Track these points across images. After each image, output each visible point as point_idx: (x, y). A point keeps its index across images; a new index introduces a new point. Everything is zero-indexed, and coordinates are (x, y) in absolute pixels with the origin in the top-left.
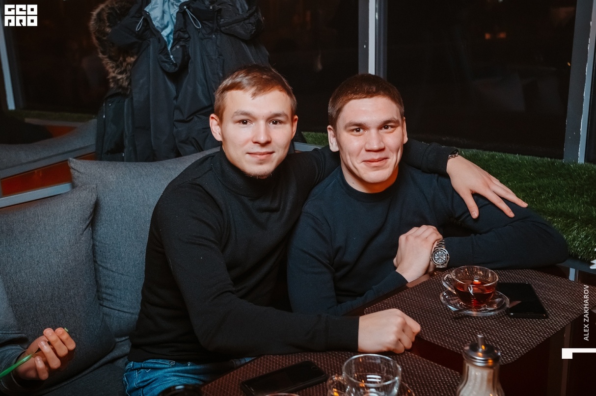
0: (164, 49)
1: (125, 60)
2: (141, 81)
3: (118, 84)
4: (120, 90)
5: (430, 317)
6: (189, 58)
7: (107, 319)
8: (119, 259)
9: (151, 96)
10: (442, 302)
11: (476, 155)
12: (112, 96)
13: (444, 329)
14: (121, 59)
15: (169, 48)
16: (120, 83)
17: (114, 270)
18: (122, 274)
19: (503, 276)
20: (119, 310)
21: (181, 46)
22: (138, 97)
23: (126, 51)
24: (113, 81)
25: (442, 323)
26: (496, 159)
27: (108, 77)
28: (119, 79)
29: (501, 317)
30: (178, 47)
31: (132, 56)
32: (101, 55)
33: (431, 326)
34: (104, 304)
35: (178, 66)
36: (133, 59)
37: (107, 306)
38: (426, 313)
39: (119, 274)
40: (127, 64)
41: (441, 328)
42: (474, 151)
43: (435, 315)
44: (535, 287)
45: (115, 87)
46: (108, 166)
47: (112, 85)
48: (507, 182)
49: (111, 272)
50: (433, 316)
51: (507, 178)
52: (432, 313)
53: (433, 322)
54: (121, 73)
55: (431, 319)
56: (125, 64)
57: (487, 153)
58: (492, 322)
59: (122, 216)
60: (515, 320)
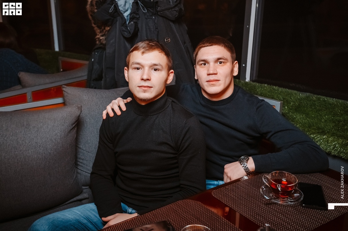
0: (124, 23)
1: (105, 29)
2: (112, 41)
3: (100, 42)
4: (102, 46)
5: (251, 200)
6: (138, 30)
7: (79, 175)
8: (87, 144)
9: (116, 50)
10: (260, 192)
11: (308, 97)
12: (97, 49)
13: (258, 210)
14: (103, 28)
15: (127, 23)
16: (102, 42)
17: (84, 149)
18: (88, 152)
19: (306, 178)
20: (85, 172)
21: (134, 22)
22: (109, 50)
23: (105, 23)
24: (98, 40)
25: (257, 206)
26: (320, 101)
27: (96, 38)
28: (101, 39)
29: (296, 206)
30: (132, 23)
31: (108, 27)
32: (93, 25)
33: (250, 207)
34: (78, 168)
35: (131, 34)
36: (109, 28)
37: (80, 169)
38: (250, 198)
39: (87, 151)
40: (106, 31)
41: (256, 209)
42: (308, 94)
43: (255, 199)
44: (325, 188)
45: (99, 43)
46: (84, 91)
47: (97, 42)
48: (325, 116)
49: (82, 150)
50: (253, 200)
51: (325, 113)
52: (253, 198)
53: (252, 204)
54: (102, 36)
55: (252, 202)
56: (104, 31)
57: (316, 96)
58: (290, 209)
59: (89, 120)
60: (305, 209)
